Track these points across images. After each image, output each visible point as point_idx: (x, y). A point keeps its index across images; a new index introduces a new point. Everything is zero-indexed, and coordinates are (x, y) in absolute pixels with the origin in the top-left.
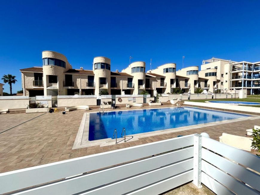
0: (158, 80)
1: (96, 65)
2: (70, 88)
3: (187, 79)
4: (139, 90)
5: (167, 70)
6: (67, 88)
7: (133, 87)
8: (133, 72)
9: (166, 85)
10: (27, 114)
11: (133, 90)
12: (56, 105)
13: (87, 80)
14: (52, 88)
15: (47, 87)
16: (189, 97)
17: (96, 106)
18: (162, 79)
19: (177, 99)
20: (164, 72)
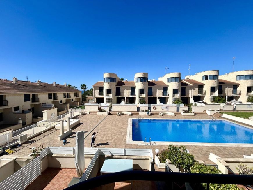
0: (195, 88)
1: (137, 79)
2: (119, 96)
3: (237, 85)
4: (173, 98)
5: (207, 78)
6: (117, 96)
7: (168, 95)
8: (168, 81)
9: (205, 93)
10: (98, 116)
11: (168, 98)
12: (111, 110)
13: (130, 91)
14: (109, 97)
15: (106, 96)
16: (234, 108)
17: (136, 112)
18: (201, 87)
19: (214, 110)
20: (203, 79)
